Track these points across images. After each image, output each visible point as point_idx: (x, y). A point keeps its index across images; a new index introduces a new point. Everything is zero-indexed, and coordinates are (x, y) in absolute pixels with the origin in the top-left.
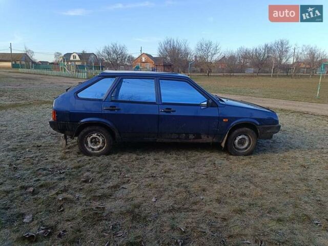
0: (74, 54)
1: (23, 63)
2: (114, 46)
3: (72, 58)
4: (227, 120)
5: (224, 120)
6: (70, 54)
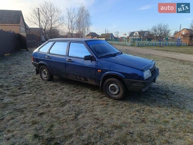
0: (136, 32)
1: (110, 38)
2: (159, 26)
3: (134, 35)
4: (100, 71)
5: (98, 71)
6: (133, 33)
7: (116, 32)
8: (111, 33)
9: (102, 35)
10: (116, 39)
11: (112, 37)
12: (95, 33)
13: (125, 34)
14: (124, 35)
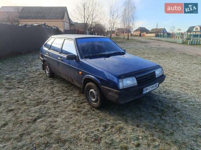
0: (197, 27)
3: (194, 30)
4: (81, 73)
6: (194, 27)
7: (171, 27)
8: (164, 28)
9: (153, 30)
10: (169, 35)
11: (164, 33)
12: (145, 28)
13: (179, 29)
14: (178, 31)
